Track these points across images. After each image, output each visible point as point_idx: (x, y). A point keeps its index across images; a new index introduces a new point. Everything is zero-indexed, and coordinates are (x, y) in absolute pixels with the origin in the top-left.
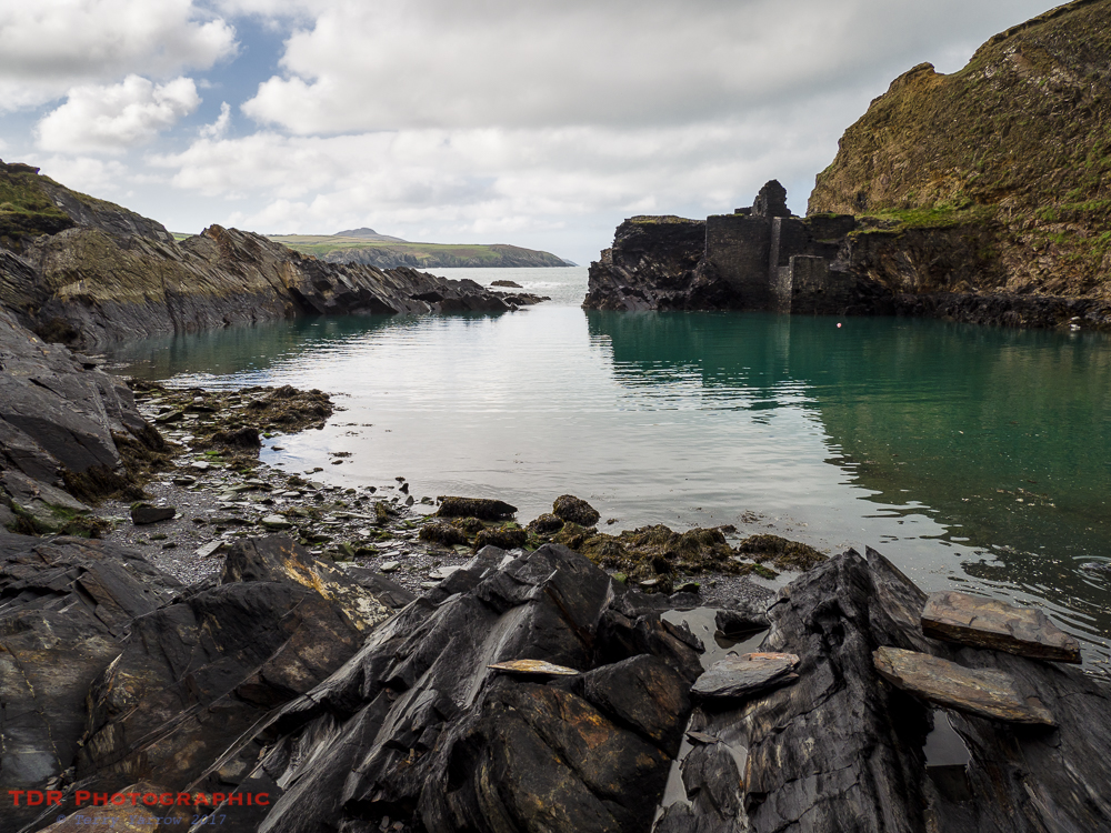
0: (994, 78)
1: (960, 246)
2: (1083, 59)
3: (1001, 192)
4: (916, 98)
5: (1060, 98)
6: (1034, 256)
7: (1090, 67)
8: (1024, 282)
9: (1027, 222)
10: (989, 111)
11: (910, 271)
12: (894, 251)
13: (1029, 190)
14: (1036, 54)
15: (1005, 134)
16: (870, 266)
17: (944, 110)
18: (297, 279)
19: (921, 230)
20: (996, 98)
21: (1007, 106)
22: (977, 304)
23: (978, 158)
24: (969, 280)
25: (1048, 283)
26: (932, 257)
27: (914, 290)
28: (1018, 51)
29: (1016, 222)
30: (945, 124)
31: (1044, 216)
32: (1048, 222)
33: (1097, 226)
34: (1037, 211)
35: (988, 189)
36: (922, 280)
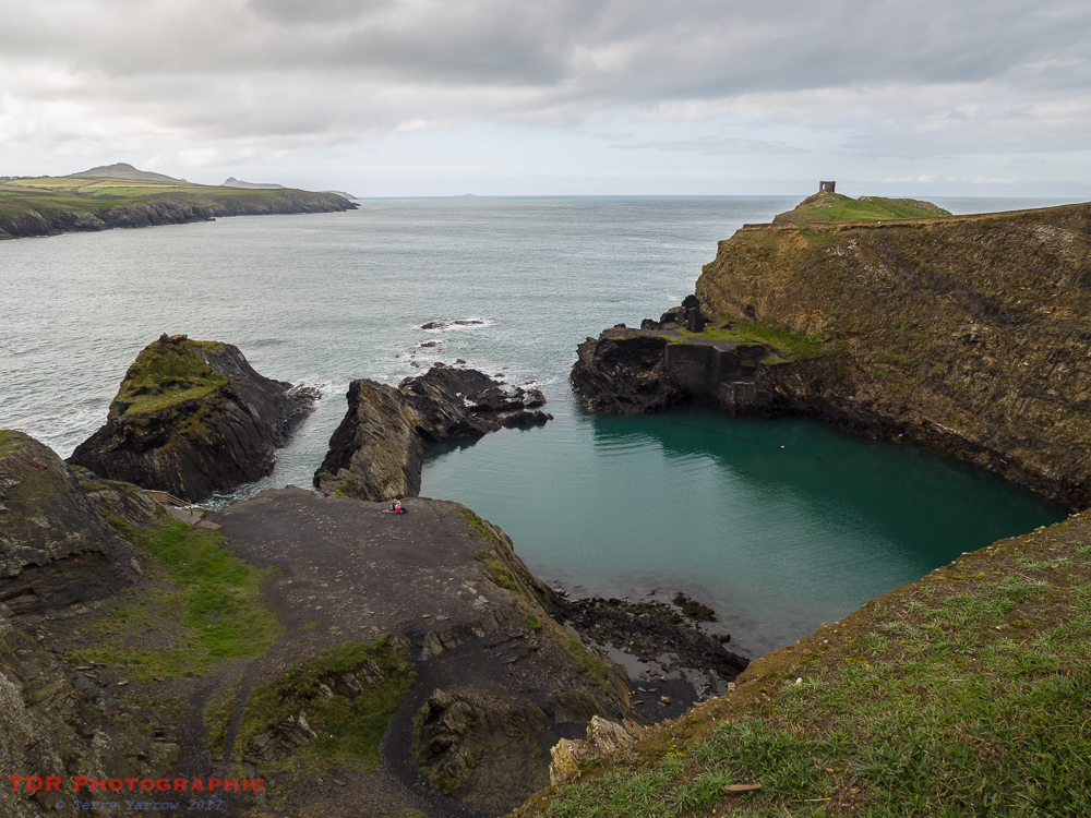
0: (843, 257)
1: (827, 369)
2: (897, 264)
3: (851, 334)
4: (789, 251)
5: (885, 284)
6: (872, 382)
7: (901, 270)
8: (867, 397)
9: (866, 359)
10: (841, 279)
11: (800, 386)
12: (790, 374)
13: (867, 338)
14: (869, 250)
15: (852, 297)
16: (778, 384)
17: (810, 268)
18: (418, 419)
19: (805, 360)
20: (845, 272)
21: (852, 279)
22: (847, 422)
23: (834, 308)
24: (833, 389)
25: (881, 401)
26: (812, 377)
27: (802, 398)
28: (858, 244)
29: (860, 357)
30: (811, 277)
31: (877, 357)
32: (879, 362)
33: (908, 373)
34: (872, 353)
35: (842, 331)
36: (807, 392)
